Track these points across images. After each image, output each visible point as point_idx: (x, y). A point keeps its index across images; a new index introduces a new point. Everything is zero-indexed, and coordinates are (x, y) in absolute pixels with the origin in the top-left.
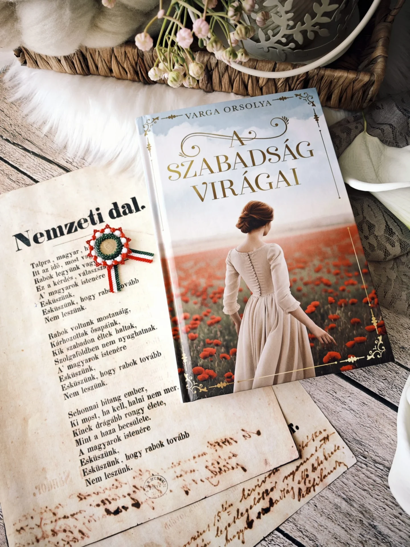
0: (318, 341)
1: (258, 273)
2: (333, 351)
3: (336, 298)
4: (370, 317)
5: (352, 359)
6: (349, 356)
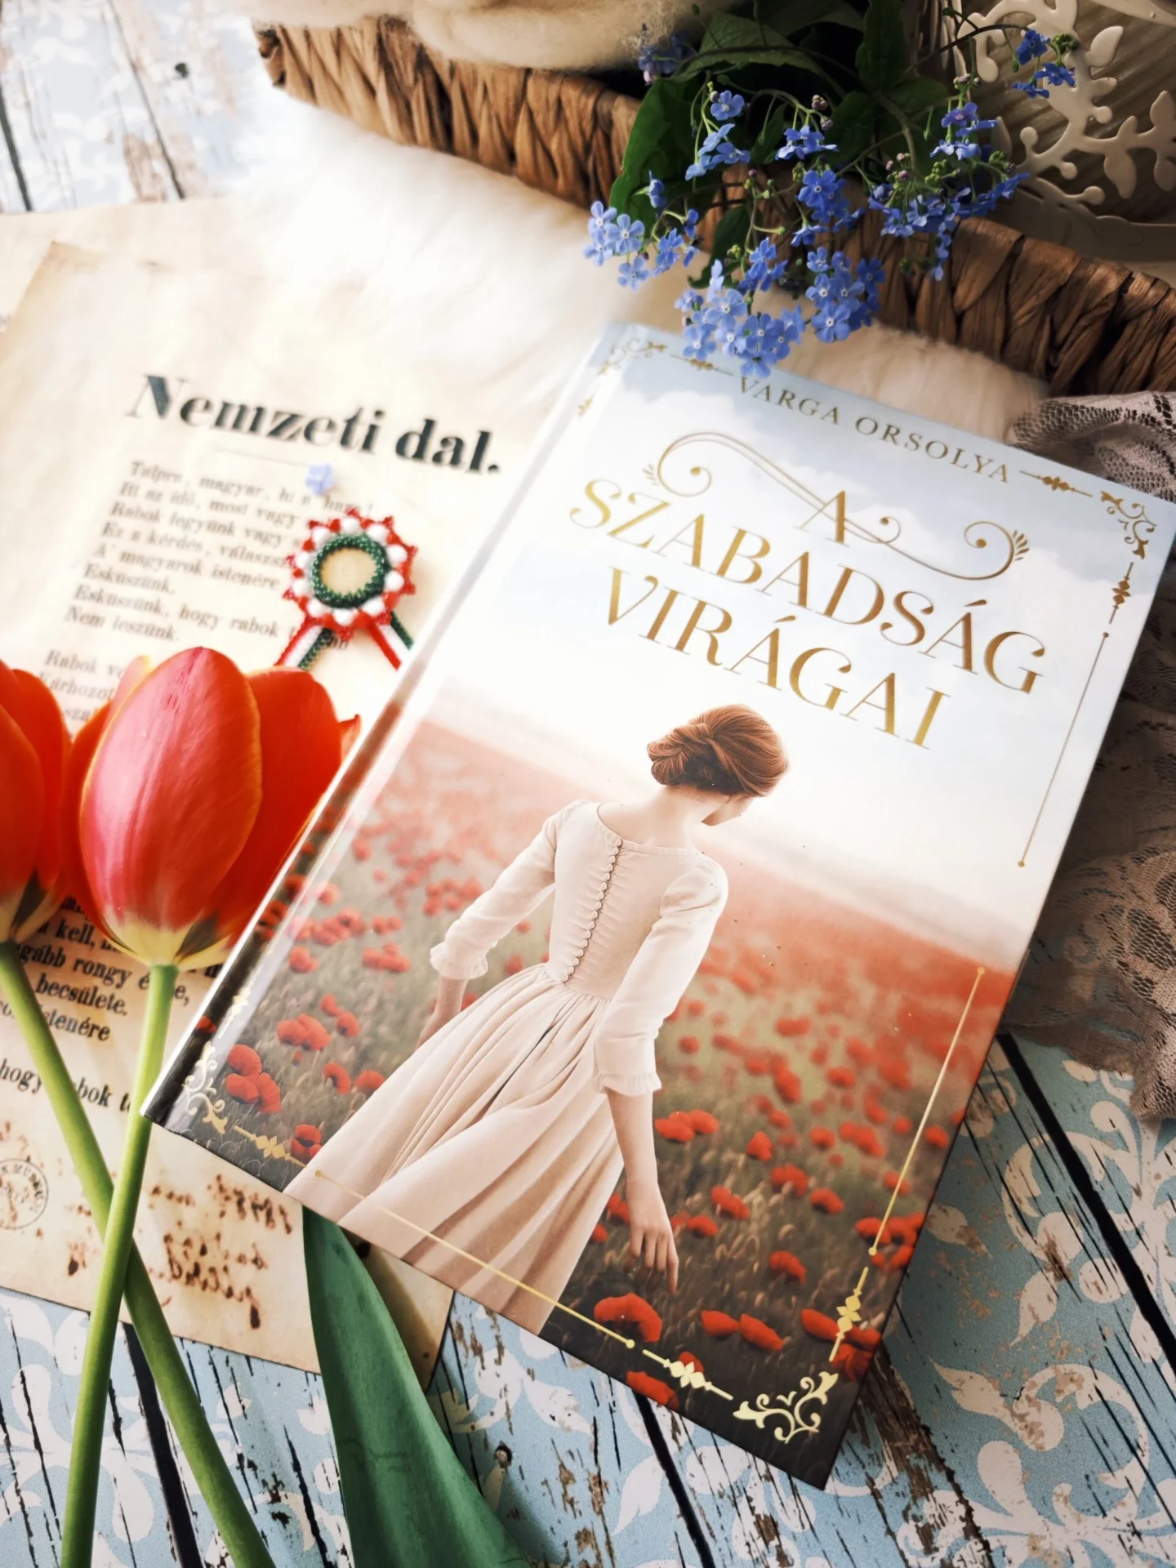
0: (628, 1237)
1: (611, 914)
2: (650, 1302)
3: (781, 1151)
4: (843, 1289)
5: (688, 1374)
6: (686, 1354)
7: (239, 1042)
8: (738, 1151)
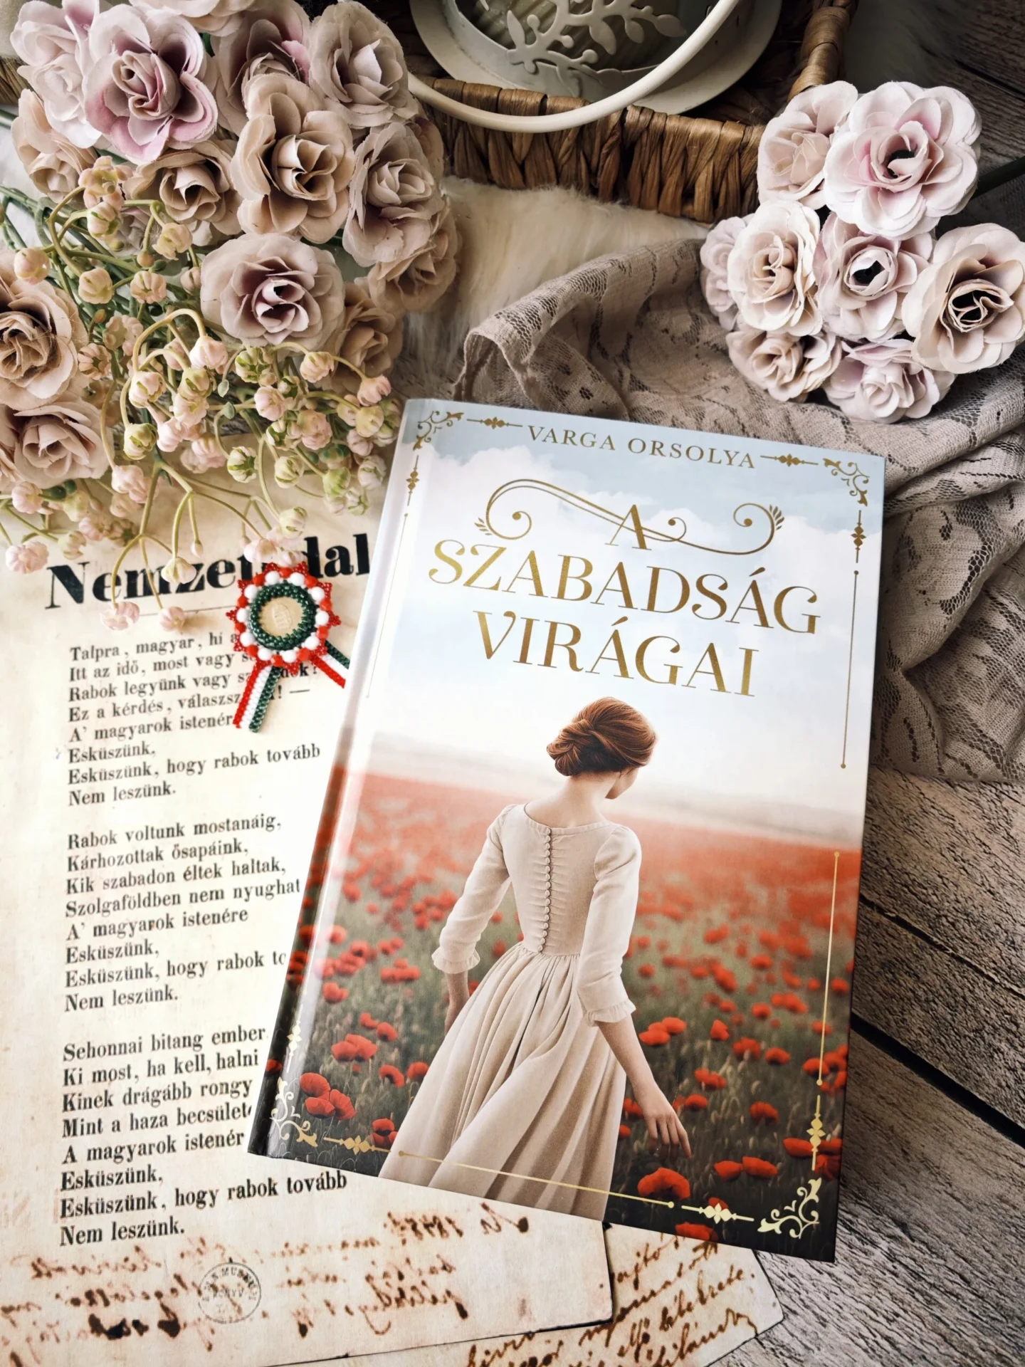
0: (646, 1127)
1: (559, 890)
2: (676, 1170)
3: (735, 1030)
4: (807, 1116)
5: (718, 1213)
6: (712, 1200)
7: (304, 1072)
8: (705, 1039)
